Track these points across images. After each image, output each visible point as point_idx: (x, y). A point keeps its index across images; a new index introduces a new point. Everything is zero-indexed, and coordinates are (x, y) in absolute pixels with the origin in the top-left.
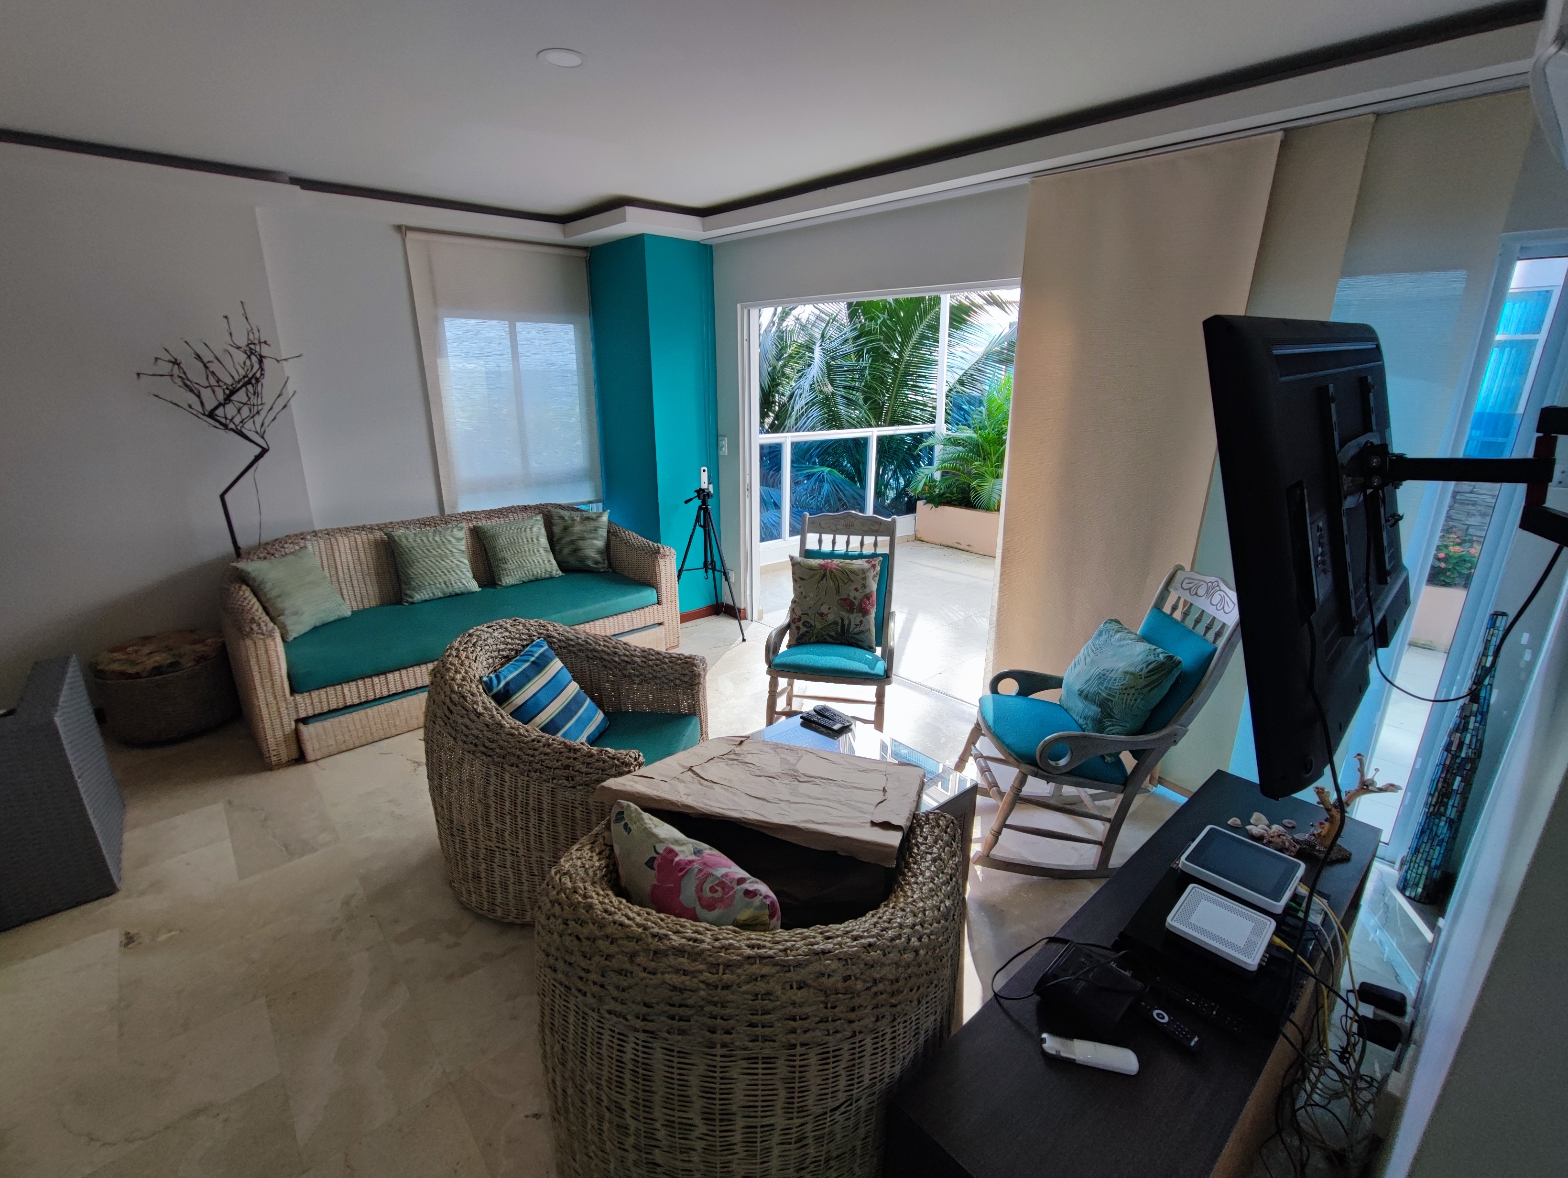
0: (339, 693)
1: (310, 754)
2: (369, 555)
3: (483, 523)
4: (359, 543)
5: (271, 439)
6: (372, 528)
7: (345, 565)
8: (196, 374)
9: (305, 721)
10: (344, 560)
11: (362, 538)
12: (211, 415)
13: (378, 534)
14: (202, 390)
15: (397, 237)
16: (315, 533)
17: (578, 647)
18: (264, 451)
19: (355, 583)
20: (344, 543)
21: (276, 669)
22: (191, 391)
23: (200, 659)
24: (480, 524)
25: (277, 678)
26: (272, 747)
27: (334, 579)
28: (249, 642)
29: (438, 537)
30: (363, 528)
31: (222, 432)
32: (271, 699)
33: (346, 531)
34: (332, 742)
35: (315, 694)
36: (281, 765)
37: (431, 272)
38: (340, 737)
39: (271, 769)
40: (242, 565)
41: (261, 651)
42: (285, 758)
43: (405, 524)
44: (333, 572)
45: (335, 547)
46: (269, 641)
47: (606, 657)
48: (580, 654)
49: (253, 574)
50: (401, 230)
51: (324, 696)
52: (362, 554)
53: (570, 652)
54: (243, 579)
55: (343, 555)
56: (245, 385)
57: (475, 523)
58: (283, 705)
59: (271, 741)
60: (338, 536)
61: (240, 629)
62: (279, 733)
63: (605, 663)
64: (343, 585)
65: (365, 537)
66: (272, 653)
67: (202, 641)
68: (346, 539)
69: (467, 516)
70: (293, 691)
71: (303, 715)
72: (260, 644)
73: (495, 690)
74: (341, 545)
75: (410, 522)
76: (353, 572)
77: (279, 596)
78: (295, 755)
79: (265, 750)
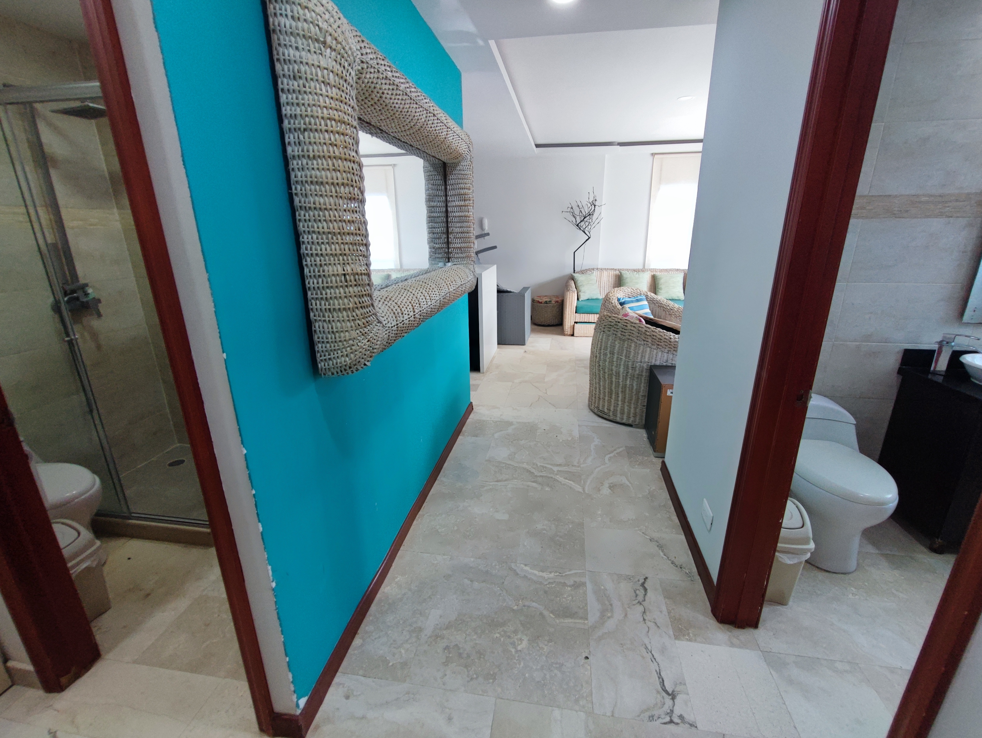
0: (588, 317)
1: (575, 335)
2: (612, 279)
3: (658, 274)
4: (610, 274)
5: (592, 234)
6: (616, 270)
7: (604, 281)
8: (577, 212)
9: (576, 323)
10: (604, 279)
11: (612, 273)
12: (577, 226)
13: (617, 272)
14: (577, 217)
15: (651, 158)
16: (597, 269)
17: (656, 302)
18: (589, 238)
19: (606, 288)
20: (605, 273)
21: (573, 303)
22: (574, 217)
23: (557, 302)
24: (656, 273)
25: (573, 307)
26: (567, 328)
27: (599, 286)
28: (568, 293)
29: (637, 275)
30: (613, 269)
31: (579, 230)
32: (570, 313)
33: (606, 269)
34: (583, 332)
35: (581, 315)
36: (567, 335)
37: (661, 170)
38: (585, 331)
39: (565, 335)
40: (575, 275)
41: (571, 297)
42: (569, 334)
43: (628, 270)
44: (599, 283)
45: (602, 275)
46: (573, 294)
47: (665, 307)
48: (657, 304)
49: (576, 277)
50: (653, 155)
51: (584, 316)
52: (610, 279)
53: (653, 302)
54: (573, 278)
55: (604, 278)
56: (589, 215)
57: (654, 273)
58: (572, 315)
59: (567, 326)
60: (604, 271)
61: (567, 289)
62: (569, 324)
63: (664, 309)
64: (601, 289)
65: (613, 272)
66: (573, 298)
67: (558, 298)
68: (606, 272)
69: (651, 270)
70: (576, 312)
71: (577, 321)
72: (571, 294)
73: (620, 301)
74: (604, 274)
75: (629, 270)
76: (606, 285)
77: (581, 286)
78: (572, 334)
79: (564, 329)
